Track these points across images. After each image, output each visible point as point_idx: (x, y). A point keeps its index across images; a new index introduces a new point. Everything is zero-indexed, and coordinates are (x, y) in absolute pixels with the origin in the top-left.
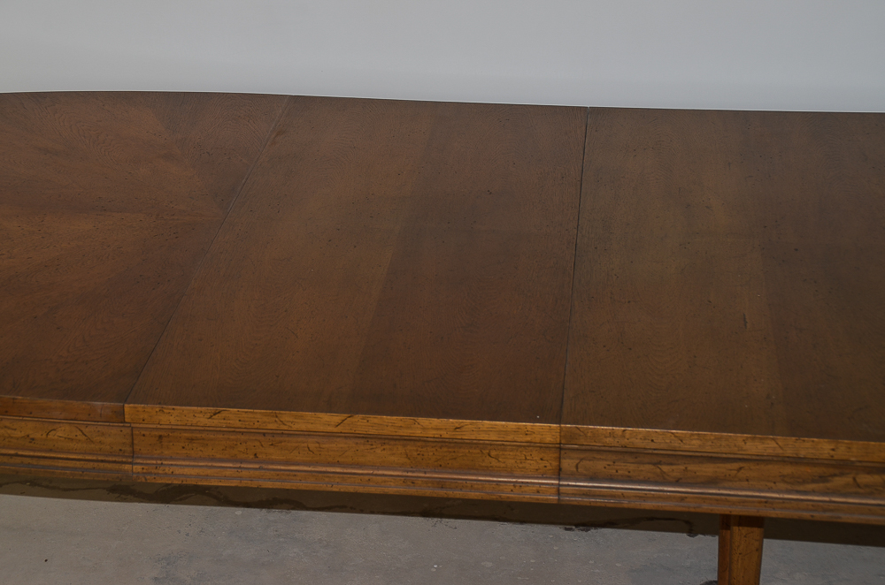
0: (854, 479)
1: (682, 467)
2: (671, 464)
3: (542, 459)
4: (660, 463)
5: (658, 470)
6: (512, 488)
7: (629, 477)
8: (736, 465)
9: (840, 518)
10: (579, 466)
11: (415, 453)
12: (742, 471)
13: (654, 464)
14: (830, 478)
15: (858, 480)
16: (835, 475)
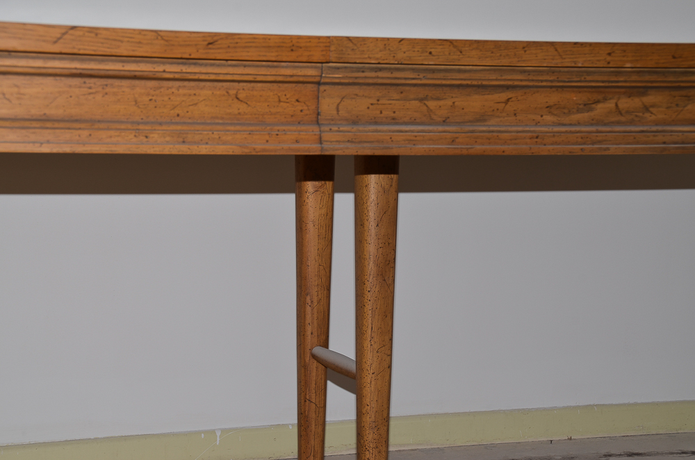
0: (617, 105)
1: (449, 102)
2: (438, 99)
3: (297, 101)
4: (426, 98)
5: (425, 108)
6: (267, 137)
7: (394, 119)
8: (504, 96)
9: (608, 149)
10: (340, 107)
11: (146, 99)
12: (510, 103)
13: (421, 100)
14: (594, 106)
15: (620, 106)
16: (598, 102)
